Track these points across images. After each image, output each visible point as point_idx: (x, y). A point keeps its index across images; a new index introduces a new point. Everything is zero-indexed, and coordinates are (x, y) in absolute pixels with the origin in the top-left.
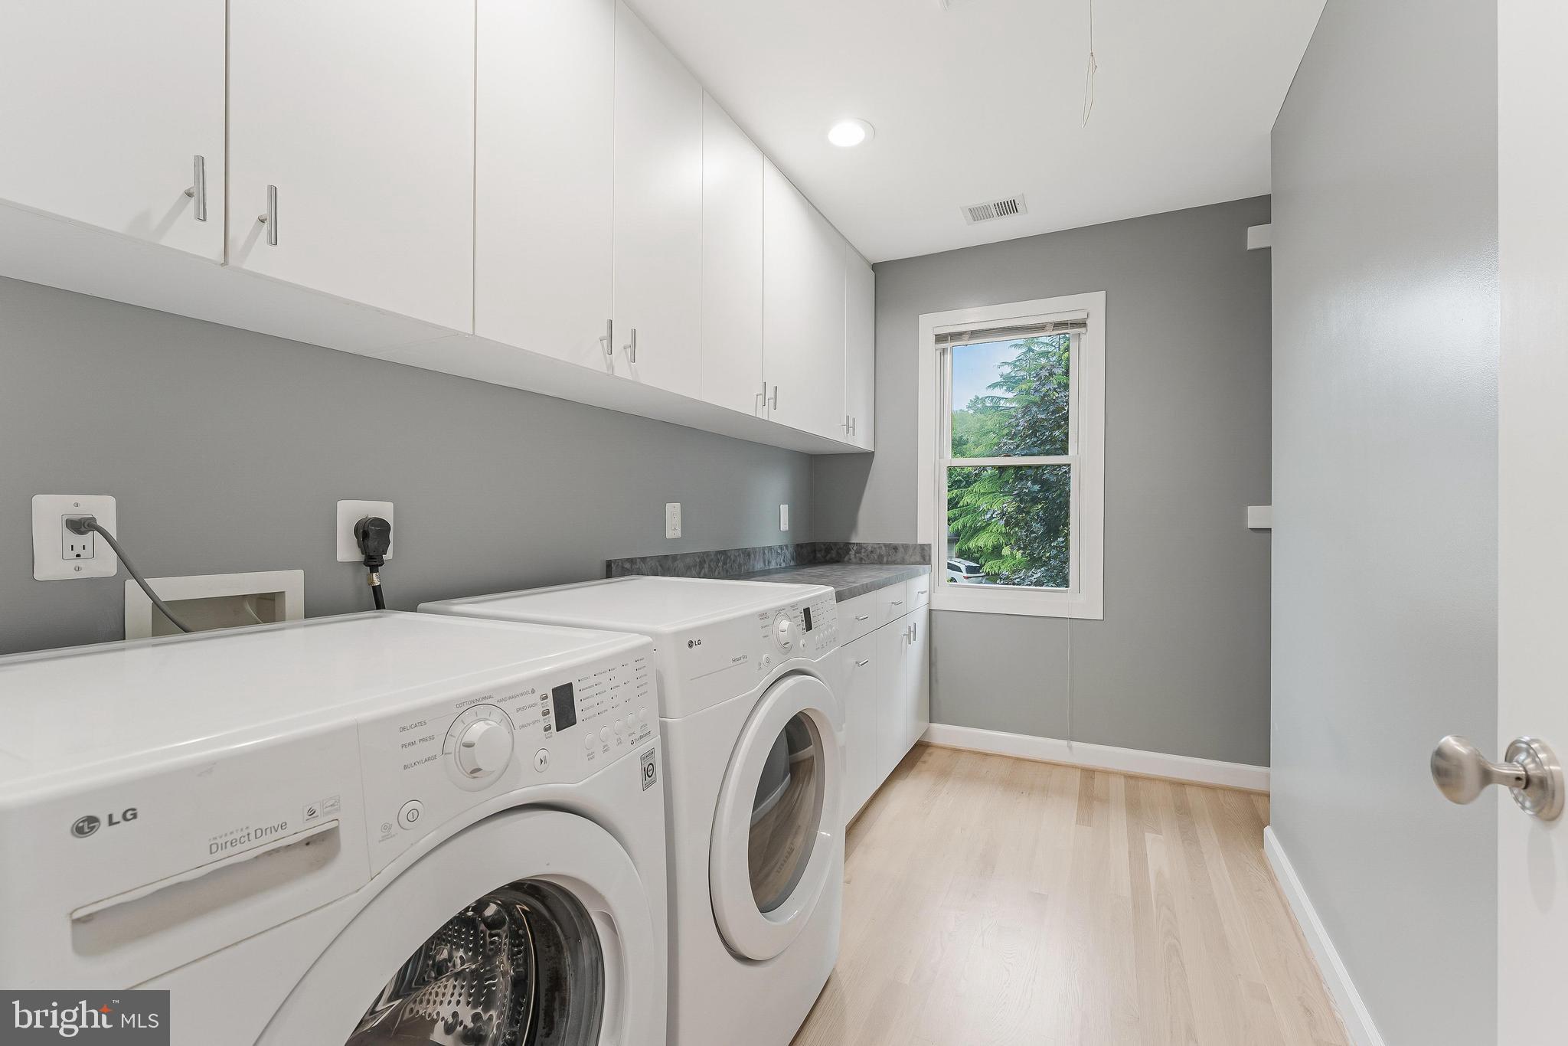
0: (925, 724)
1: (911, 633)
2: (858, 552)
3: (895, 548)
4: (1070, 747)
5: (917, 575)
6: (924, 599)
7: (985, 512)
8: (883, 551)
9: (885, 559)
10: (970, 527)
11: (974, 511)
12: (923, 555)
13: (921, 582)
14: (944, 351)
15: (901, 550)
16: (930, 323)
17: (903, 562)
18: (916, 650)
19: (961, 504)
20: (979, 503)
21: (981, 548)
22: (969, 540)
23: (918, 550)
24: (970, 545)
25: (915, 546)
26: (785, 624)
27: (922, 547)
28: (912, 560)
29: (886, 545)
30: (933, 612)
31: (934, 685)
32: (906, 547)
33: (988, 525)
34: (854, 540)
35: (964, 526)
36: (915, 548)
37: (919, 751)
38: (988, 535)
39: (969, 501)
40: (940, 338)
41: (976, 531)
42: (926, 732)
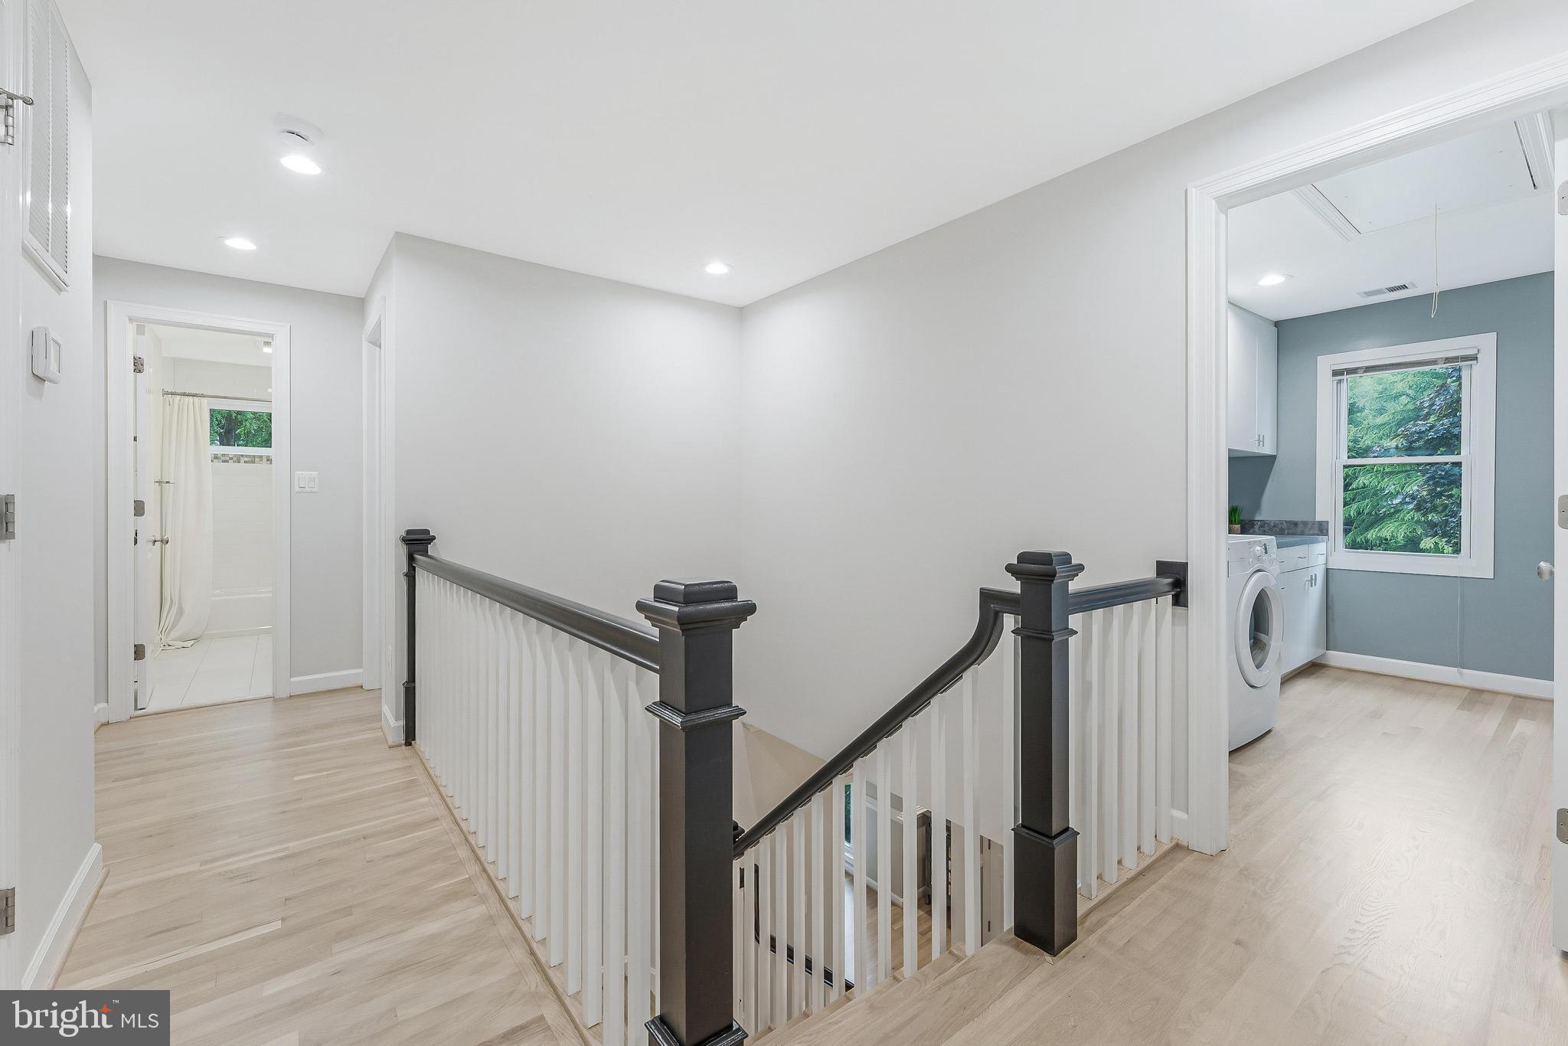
0: (1322, 651)
1: (1313, 581)
2: (1261, 526)
3: (1296, 524)
4: (1461, 673)
5: (1317, 542)
6: (1322, 560)
7: (1392, 496)
8: (1285, 526)
9: (1286, 532)
10: (1370, 514)
11: (1375, 494)
12: (1322, 529)
13: (1320, 548)
14: (1340, 381)
15: (1300, 525)
16: (1326, 363)
17: (1302, 534)
18: (1316, 593)
19: (1354, 486)
20: (1383, 484)
21: (1386, 539)
22: (1367, 529)
23: (1316, 526)
24: (1369, 536)
25: (1314, 523)
26: (1258, 548)
27: (1320, 523)
28: (1311, 532)
29: (1286, 522)
30: (1330, 571)
31: (1330, 622)
32: (1305, 523)
33: (1397, 511)
34: (1257, 518)
35: (1359, 513)
36: (1313, 524)
37: (1313, 668)
38: (1396, 524)
39: (1367, 482)
40: (1336, 373)
41: (1378, 520)
42: (1323, 655)
